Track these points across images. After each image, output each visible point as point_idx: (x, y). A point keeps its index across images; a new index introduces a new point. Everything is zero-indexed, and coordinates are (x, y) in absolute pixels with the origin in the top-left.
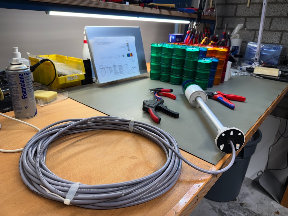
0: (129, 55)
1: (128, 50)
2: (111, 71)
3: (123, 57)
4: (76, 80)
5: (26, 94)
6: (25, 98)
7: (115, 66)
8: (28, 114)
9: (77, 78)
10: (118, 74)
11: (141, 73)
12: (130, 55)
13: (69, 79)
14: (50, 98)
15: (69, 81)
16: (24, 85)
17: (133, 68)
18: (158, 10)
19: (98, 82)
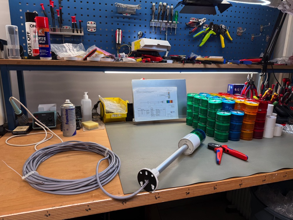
0: (168, 102)
1: (168, 98)
2: (148, 113)
3: (161, 103)
4: (119, 117)
5: (68, 122)
6: (67, 124)
7: (152, 110)
8: (68, 134)
9: (120, 115)
10: (154, 116)
11: (179, 118)
12: (170, 102)
13: (114, 116)
14: (91, 127)
15: (113, 117)
16: (68, 116)
17: (171, 112)
18: (202, 64)
19: (134, 120)
